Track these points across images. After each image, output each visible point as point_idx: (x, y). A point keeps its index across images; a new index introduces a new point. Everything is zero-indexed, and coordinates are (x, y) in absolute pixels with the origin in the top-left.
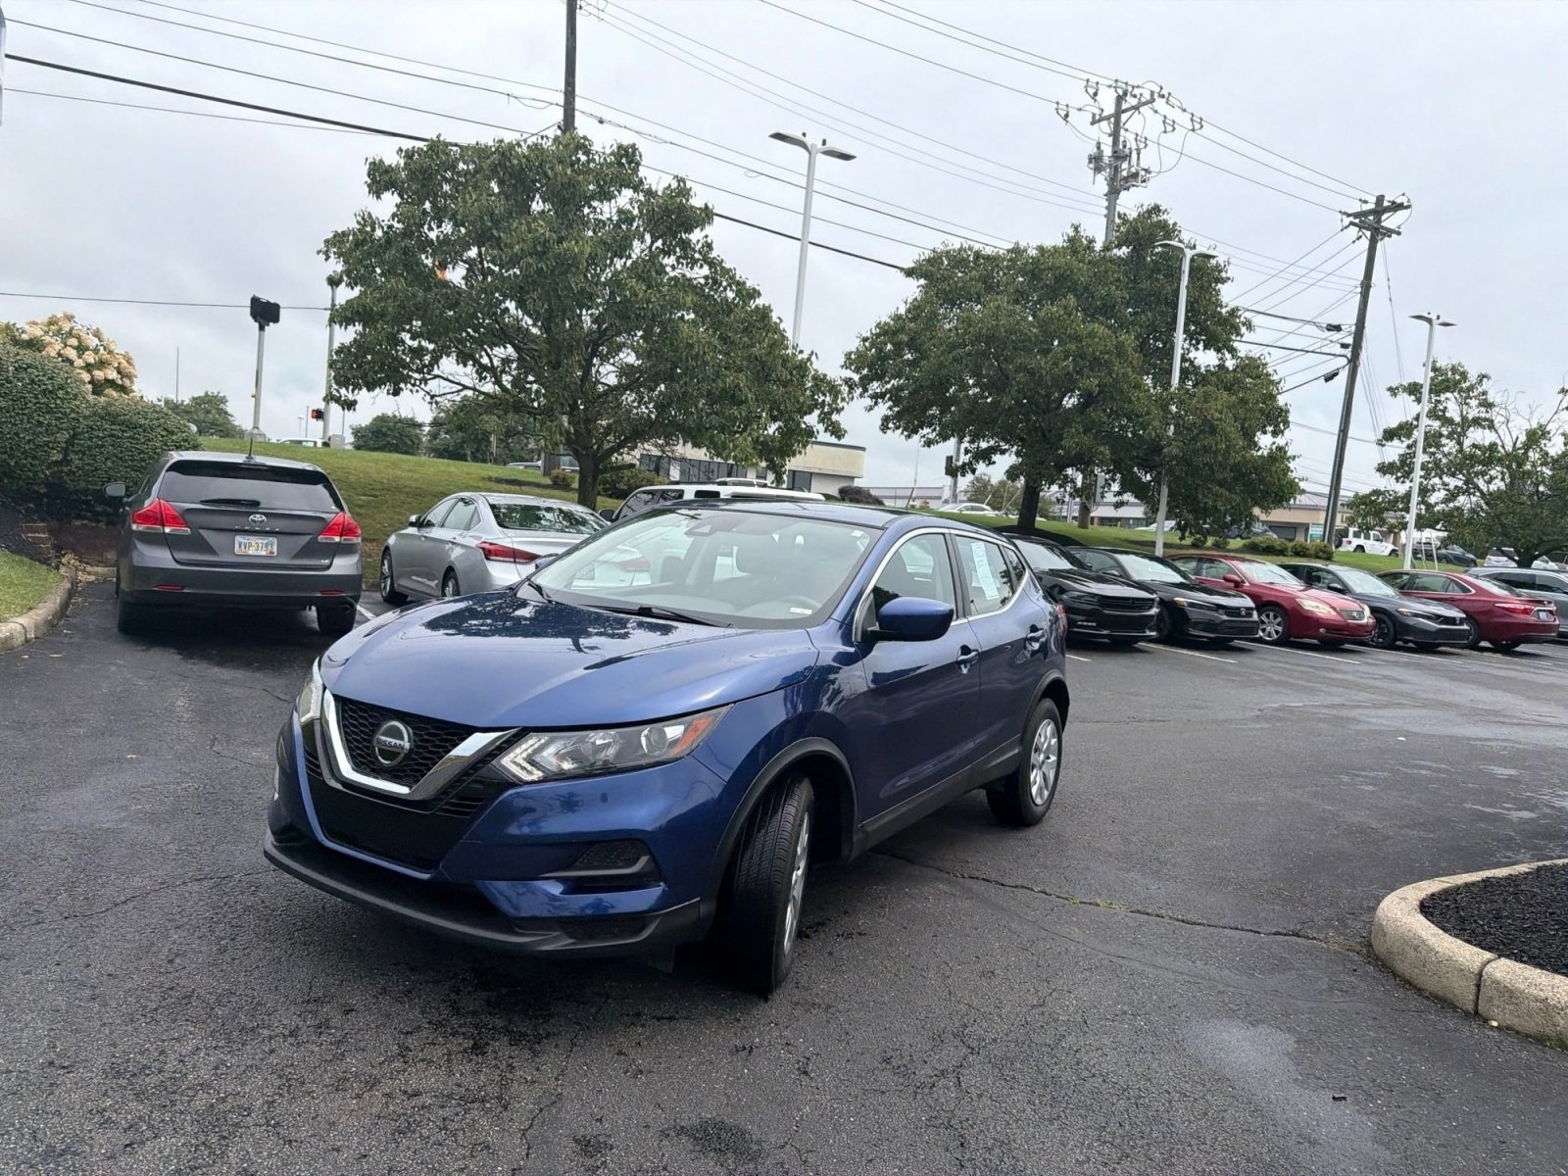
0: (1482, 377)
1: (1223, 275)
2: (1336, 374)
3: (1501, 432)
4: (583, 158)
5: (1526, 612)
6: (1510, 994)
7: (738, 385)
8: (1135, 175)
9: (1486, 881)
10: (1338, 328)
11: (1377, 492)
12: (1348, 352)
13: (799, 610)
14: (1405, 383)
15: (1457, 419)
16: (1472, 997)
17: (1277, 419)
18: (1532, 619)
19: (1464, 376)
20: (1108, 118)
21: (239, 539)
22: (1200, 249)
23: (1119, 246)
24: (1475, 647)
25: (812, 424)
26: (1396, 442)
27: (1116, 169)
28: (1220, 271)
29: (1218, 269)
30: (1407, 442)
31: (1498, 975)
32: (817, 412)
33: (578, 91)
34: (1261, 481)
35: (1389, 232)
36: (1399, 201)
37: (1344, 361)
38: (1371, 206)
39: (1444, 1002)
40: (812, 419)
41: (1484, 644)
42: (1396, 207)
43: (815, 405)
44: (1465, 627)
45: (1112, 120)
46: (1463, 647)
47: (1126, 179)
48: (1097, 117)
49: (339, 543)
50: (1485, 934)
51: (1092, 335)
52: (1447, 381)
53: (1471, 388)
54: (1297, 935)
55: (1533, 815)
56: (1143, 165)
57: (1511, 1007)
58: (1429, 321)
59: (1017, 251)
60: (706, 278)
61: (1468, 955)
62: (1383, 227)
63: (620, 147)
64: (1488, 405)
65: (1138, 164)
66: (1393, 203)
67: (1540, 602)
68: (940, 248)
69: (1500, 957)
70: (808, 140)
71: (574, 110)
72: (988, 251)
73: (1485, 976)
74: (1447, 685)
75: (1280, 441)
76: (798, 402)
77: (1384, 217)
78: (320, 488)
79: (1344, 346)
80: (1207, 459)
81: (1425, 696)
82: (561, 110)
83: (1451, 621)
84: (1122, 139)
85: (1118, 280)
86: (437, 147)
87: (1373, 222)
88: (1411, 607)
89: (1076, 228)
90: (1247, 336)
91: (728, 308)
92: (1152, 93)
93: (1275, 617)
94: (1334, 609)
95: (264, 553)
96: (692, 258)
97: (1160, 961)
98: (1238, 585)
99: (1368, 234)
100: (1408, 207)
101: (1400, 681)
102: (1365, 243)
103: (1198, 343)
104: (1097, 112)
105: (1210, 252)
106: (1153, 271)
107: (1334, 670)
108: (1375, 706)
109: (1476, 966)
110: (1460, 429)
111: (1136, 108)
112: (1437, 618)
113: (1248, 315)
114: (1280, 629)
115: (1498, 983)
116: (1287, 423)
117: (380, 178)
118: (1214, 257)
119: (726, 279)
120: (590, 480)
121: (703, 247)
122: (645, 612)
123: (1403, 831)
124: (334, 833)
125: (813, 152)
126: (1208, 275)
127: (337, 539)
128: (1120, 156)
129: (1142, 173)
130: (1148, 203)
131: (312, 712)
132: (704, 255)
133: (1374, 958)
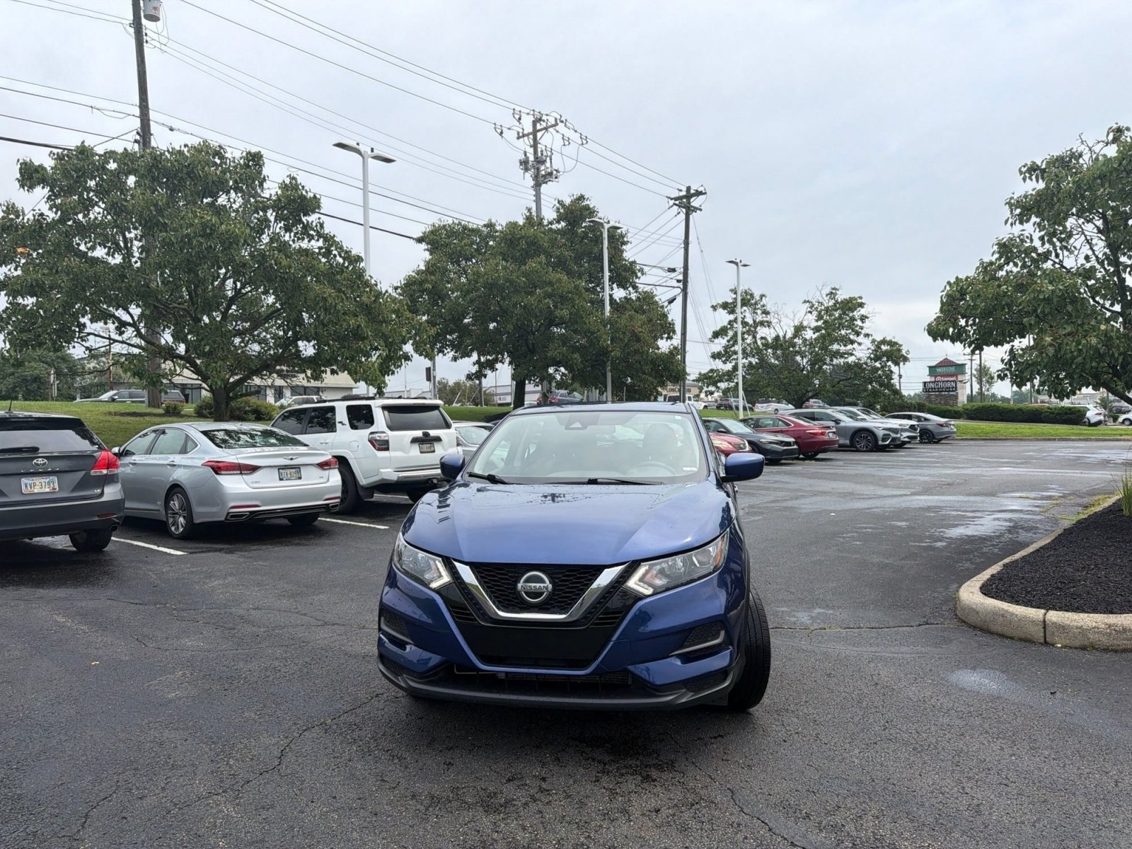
0: (762, 296)
1: (625, 239)
2: (675, 299)
3: (777, 329)
4: (218, 161)
5: (823, 434)
6: (1062, 628)
7: (359, 326)
8: (550, 174)
9: (992, 576)
10: (673, 270)
11: (712, 371)
12: (681, 285)
13: (689, 469)
14: (720, 302)
15: (751, 322)
16: (1042, 634)
17: (668, 329)
18: (826, 438)
19: (752, 295)
20: (528, 135)
21: (24, 481)
22: (612, 224)
23: (558, 222)
24: (798, 459)
25: (407, 350)
26: (720, 338)
27: (538, 169)
28: (623, 237)
29: (622, 236)
30: (726, 339)
31: (1054, 619)
33: (150, 105)
34: (666, 369)
35: (696, 209)
36: (700, 190)
37: (679, 290)
38: (684, 193)
39: (1028, 641)
41: (801, 456)
42: (698, 193)
43: (410, 338)
44: (796, 447)
45: (531, 136)
46: (793, 459)
47: (543, 176)
48: (521, 134)
49: (106, 475)
51: (559, 281)
52: (748, 300)
53: (756, 304)
54: (927, 624)
55: (944, 544)
56: (555, 167)
57: (1065, 635)
58: (736, 264)
59: (490, 225)
60: (320, 248)
61: (1034, 613)
62: (692, 206)
63: (249, 153)
64: (766, 313)
65: (551, 166)
66: (697, 191)
67: (828, 428)
68: (439, 224)
69: (1048, 610)
70: (361, 148)
71: (149, 120)
72: (470, 226)
73: (1047, 622)
74: (811, 481)
75: (673, 343)
76: (401, 335)
77: (692, 200)
78: (70, 433)
79: (679, 281)
80: (637, 357)
82: (138, 120)
83: (788, 444)
84: (539, 150)
85: (565, 245)
86: (82, 151)
87: (686, 202)
88: (766, 438)
89: (529, 209)
90: (642, 278)
91: (342, 269)
92: (556, 119)
94: (730, 443)
95: (47, 490)
96: (309, 234)
97: (893, 650)
99: (684, 210)
100: (705, 193)
102: (682, 216)
103: (614, 283)
104: (521, 131)
105: (617, 225)
106: (583, 238)
108: (792, 499)
109: (1041, 617)
110: (751, 329)
111: (546, 129)
112: (781, 443)
113: (642, 266)
115: (1055, 623)
116: (674, 332)
117: (30, 176)
118: (619, 228)
119: (336, 250)
120: (223, 406)
121: (316, 226)
122: (593, 482)
123: (903, 562)
124: (486, 659)
125: (366, 157)
126: (618, 240)
127: (105, 472)
128: (540, 161)
129: (555, 172)
130: (577, 194)
131: (446, 578)
132: (318, 232)
133: (974, 627)
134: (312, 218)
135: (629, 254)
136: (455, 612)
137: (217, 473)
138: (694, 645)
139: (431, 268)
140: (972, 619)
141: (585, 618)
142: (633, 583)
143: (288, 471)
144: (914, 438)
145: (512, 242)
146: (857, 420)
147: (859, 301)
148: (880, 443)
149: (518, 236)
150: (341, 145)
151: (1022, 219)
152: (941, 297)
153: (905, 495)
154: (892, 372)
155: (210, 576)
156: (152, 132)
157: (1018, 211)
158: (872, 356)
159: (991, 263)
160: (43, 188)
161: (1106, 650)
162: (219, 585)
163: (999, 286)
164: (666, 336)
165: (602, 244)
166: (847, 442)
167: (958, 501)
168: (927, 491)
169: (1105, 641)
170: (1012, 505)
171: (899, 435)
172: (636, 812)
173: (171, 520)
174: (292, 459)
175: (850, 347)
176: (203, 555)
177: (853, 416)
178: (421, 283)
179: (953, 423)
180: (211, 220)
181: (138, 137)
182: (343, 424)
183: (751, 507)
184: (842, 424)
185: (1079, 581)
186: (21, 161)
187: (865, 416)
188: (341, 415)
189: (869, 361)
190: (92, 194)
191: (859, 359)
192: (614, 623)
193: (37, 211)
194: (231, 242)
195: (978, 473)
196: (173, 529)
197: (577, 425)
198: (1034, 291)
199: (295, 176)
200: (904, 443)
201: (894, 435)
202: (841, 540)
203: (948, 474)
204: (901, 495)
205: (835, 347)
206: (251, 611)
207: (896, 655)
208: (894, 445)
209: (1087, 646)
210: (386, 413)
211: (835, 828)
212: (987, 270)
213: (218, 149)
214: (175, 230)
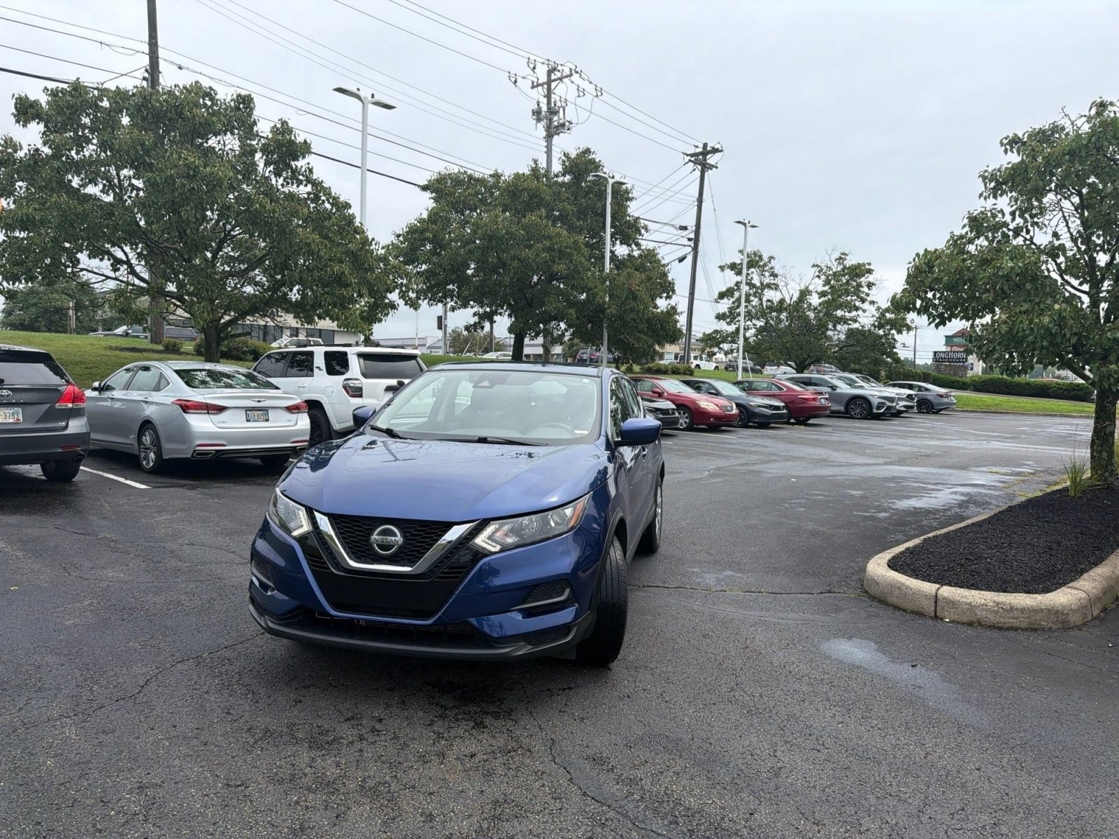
0: (771, 258)
1: (630, 195)
2: (686, 257)
3: (783, 292)
4: (209, 103)
5: (814, 399)
6: (952, 603)
7: (343, 273)
8: (563, 125)
9: (907, 549)
10: (685, 228)
11: (716, 332)
12: (692, 243)
13: (580, 432)
14: (729, 263)
15: (758, 284)
16: (933, 609)
17: (668, 288)
18: (817, 404)
19: (760, 257)
20: (542, 85)
22: (617, 178)
23: (564, 175)
24: (788, 423)
25: (394, 299)
26: (725, 300)
27: (551, 120)
28: (628, 193)
29: (627, 192)
30: (732, 300)
31: (946, 595)
32: (397, 291)
33: (160, 43)
35: (711, 167)
36: (716, 147)
37: (690, 249)
38: (700, 150)
39: (919, 614)
40: (394, 296)
41: (792, 421)
42: (715, 151)
43: (396, 287)
44: (785, 411)
45: (545, 86)
46: (782, 423)
47: (556, 127)
48: (535, 84)
49: (72, 409)
50: (929, 575)
51: (559, 235)
52: (755, 261)
53: (765, 265)
54: (831, 592)
55: (888, 515)
56: (568, 118)
57: (954, 610)
58: (744, 224)
59: (496, 175)
60: (309, 194)
61: (928, 587)
62: (708, 164)
63: (239, 96)
64: (774, 275)
65: (564, 118)
66: (713, 148)
67: (821, 393)
68: (443, 172)
69: (942, 585)
70: (361, 94)
71: (158, 58)
72: (477, 175)
73: (939, 597)
74: (790, 446)
75: (672, 302)
76: (386, 284)
77: (708, 157)
78: (41, 366)
79: (690, 240)
80: (633, 316)
81: (784, 454)
82: (147, 58)
83: (777, 408)
84: (553, 100)
85: (568, 198)
86: (77, 87)
87: (702, 159)
88: (756, 401)
89: (535, 162)
90: (646, 235)
91: (329, 215)
92: (571, 70)
93: (684, 413)
94: (716, 406)
95: (11, 421)
96: (298, 179)
97: (781, 615)
98: (660, 395)
99: (700, 167)
100: (722, 151)
101: (765, 447)
102: (698, 173)
103: (616, 240)
104: (536, 80)
105: (622, 180)
106: (587, 193)
107: (730, 444)
108: (763, 462)
109: (934, 592)
110: (758, 291)
111: (560, 79)
112: (770, 407)
113: (646, 222)
114: (687, 421)
115: (947, 599)
116: (674, 291)
117: (25, 111)
118: (624, 184)
119: (325, 195)
120: (214, 346)
121: (305, 171)
122: (483, 440)
123: (837, 530)
124: (335, 606)
125: (366, 102)
126: (622, 195)
127: (70, 405)
128: (552, 112)
129: (567, 124)
130: (583, 147)
131: (306, 527)
132: (307, 177)
133: (873, 598)
134: (301, 163)
135: (634, 209)
136: (311, 560)
137: (185, 412)
138: (537, 601)
139: (434, 217)
140: (873, 590)
141: (431, 571)
142: (481, 540)
143: (256, 413)
144: (911, 407)
145: (514, 194)
146: (856, 387)
147: (867, 267)
148: (875, 411)
149: (521, 188)
150: (340, 90)
151: (995, 193)
152: (908, 269)
153: (877, 464)
154: (895, 340)
155: (162, 510)
156: (160, 70)
157: (993, 184)
158: (876, 323)
159: (962, 237)
160: (38, 123)
161: (992, 627)
162: (165, 520)
163: (964, 260)
164: (665, 295)
165: (606, 199)
166: (842, 409)
167: (926, 473)
168: (902, 461)
169: (992, 618)
170: (977, 480)
171: (894, 404)
172: (451, 756)
173: (143, 455)
174: (259, 401)
175: (854, 313)
176: (165, 489)
177: (851, 383)
178: (423, 231)
179: (953, 394)
180: (194, 162)
181: (146, 75)
182: (320, 370)
183: (718, 469)
184: (838, 391)
185: (986, 558)
186: (16, 96)
187: (862, 384)
188: (319, 361)
189: (873, 328)
190: (86, 131)
191: (863, 327)
192: (458, 577)
193: (32, 146)
194: (215, 184)
195: (961, 445)
196: (144, 463)
197: (486, 384)
198: (994, 267)
199: (287, 120)
200: (902, 412)
201: (889, 404)
202: (787, 505)
203: (931, 446)
204: (872, 465)
205: (839, 313)
206: (185, 546)
207: (781, 621)
208: (889, 413)
209: (974, 622)
210: (362, 360)
211: (632, 782)
212: (958, 244)
213: (208, 90)
214: (161, 170)
